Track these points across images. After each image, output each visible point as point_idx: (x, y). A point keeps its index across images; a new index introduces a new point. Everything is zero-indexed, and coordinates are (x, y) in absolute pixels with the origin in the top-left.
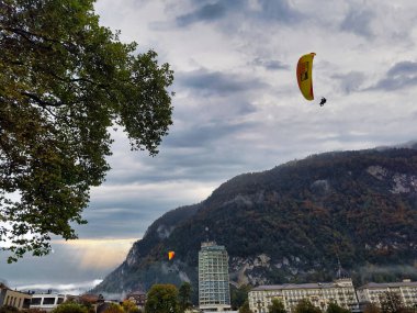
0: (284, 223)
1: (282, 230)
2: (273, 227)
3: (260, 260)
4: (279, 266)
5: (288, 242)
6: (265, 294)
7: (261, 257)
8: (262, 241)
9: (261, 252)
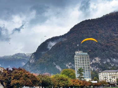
0: (108, 43)
1: (107, 46)
2: (102, 45)
3: (95, 60)
4: (105, 63)
5: (110, 52)
6: (108, 74)
7: (96, 58)
8: (97, 51)
9: (96, 56)
